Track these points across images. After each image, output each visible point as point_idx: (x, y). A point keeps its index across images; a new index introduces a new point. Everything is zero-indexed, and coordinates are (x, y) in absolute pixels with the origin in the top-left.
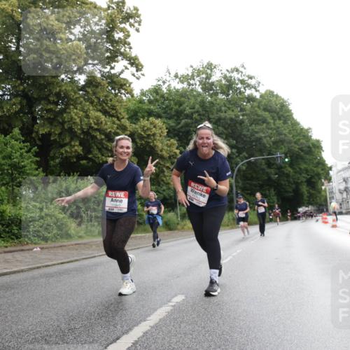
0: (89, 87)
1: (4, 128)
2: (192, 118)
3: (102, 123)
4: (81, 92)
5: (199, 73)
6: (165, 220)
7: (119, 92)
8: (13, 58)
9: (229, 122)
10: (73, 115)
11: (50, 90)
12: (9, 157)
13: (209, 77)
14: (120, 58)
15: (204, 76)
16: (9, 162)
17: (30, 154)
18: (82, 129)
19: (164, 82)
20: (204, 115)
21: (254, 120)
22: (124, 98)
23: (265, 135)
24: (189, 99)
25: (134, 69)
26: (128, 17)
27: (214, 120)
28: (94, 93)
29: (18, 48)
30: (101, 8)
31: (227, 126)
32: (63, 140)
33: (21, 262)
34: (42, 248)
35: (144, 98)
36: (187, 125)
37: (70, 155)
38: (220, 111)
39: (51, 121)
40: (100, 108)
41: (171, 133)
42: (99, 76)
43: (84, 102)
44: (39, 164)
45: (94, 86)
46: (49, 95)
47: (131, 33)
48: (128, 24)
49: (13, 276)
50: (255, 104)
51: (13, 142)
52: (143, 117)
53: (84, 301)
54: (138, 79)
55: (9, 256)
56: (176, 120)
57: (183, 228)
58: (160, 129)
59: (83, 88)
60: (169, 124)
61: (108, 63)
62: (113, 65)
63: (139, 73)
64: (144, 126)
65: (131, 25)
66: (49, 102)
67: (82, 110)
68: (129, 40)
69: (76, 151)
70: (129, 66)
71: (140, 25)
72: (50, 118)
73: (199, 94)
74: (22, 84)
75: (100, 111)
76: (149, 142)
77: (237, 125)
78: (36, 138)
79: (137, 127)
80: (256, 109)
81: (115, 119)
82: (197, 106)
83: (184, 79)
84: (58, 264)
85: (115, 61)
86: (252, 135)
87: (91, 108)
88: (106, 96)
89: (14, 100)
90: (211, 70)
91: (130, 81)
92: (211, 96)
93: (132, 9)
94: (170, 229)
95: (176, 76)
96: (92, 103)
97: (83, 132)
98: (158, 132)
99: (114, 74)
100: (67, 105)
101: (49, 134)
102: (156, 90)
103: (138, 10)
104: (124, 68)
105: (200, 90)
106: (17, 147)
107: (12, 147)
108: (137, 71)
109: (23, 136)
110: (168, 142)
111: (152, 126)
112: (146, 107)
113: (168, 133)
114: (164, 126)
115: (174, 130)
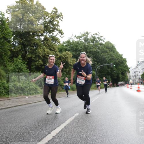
0: (45, 41)
1: (16, 56)
2: (81, 51)
3: (49, 53)
4: (42, 43)
5: (83, 35)
7: (55, 42)
9: (94, 52)
10: (39, 50)
11: (32, 42)
12: (17, 65)
13: (87, 37)
14: (56, 30)
15: (85, 36)
16: (17, 67)
17: (25, 64)
18: (42, 55)
19: (71, 39)
21: (103, 52)
22: (57, 44)
23: (107, 57)
24: (80, 44)
26: (58, 16)
27: (89, 52)
28: (47, 43)
31: (93, 54)
32: (36, 59)
33: (22, 102)
34: (29, 97)
35: (64, 44)
36: (79, 54)
37: (38, 64)
38: (91, 48)
39: (32, 53)
40: (49, 48)
42: (48, 37)
43: (43, 46)
44: (27, 68)
45: (46, 40)
46: (31, 44)
47: (59, 22)
48: (58, 18)
49: (19, 107)
50: (103, 46)
51: (19, 60)
52: (64, 51)
53: (43, 115)
54: (62, 37)
55: (17, 100)
56: (75, 52)
58: (70, 55)
59: (43, 41)
60: (73, 53)
61: (52, 32)
62: (53, 33)
63: (62, 36)
64: (64, 54)
65: (60, 19)
66: (31, 46)
67: (42, 49)
68: (58, 24)
69: (40, 63)
70: (59, 33)
71: (63, 19)
72: (31, 52)
73: (83, 43)
74: (22, 40)
75: (49, 49)
76: (66, 60)
77: (97, 53)
78: (27, 59)
79: (62, 54)
80: (104, 48)
81: (54, 52)
82: (83, 47)
83: (78, 37)
84: (34, 103)
85: (54, 32)
86: (102, 57)
87: (46, 48)
88: (51, 44)
89: (19, 46)
90: (88, 34)
91: (59, 38)
92: (88, 43)
93: (60, 13)
95: (75, 37)
96: (46, 46)
97: (43, 57)
98: (69, 56)
99: (54, 36)
100: (37, 47)
101: (31, 57)
102: (68, 42)
103: (62, 14)
104: (57, 34)
105: (84, 41)
106: (20, 62)
107: (18, 62)
108: (62, 35)
109: (22, 58)
110: (73, 60)
111: (67, 54)
112: (65, 48)
113: (73, 56)
114: (71, 54)
115: (75, 55)
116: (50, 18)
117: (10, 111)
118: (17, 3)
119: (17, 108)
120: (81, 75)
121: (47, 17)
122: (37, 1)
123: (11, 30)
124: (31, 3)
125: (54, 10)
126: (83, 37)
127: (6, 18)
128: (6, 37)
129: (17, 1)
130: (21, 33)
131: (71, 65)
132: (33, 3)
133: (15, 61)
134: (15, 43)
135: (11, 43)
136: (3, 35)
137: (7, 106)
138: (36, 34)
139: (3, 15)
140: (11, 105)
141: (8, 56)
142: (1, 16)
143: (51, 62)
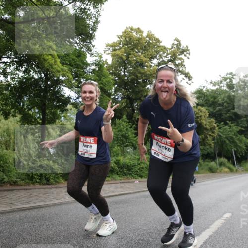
1: (118, 116)
2: (222, 106)
5: (225, 79)
6: (209, 166)
8: (122, 79)
11: (141, 94)
12: (120, 131)
13: (231, 81)
14: (179, 74)
15: (228, 81)
16: (120, 133)
17: (132, 129)
20: (230, 103)
25: (187, 80)
26: (182, 52)
29: (124, 73)
30: (168, 48)
33: (129, 188)
34: (140, 181)
36: (220, 110)
41: (211, 115)
46: (141, 97)
47: (184, 60)
48: (183, 55)
49: (126, 196)
51: (124, 123)
54: (190, 85)
55: (122, 185)
56: (214, 107)
57: (220, 172)
58: (204, 112)
60: (209, 110)
63: (190, 82)
64: (195, 112)
65: (185, 55)
68: (184, 64)
70: (185, 78)
71: (190, 55)
73: (226, 92)
74: (127, 92)
76: (198, 121)
82: (225, 99)
89: (123, 101)
91: (185, 86)
92: (234, 92)
93: (185, 47)
94: (213, 172)
95: (211, 83)
98: (203, 114)
103: (188, 47)
104: (182, 79)
105: (225, 88)
106: (125, 126)
107: (123, 126)
108: (189, 80)
109: (128, 119)
110: (210, 120)
111: (200, 111)
113: (209, 115)
114: (207, 111)
115: (213, 113)
116: (169, 56)
117: (112, 202)
118: (118, 37)
119: (122, 197)
120: (164, 134)
121: (164, 54)
122: (149, 32)
123: (112, 78)
124: (140, 35)
125: (176, 42)
126: (225, 83)
127: (104, 60)
128: (106, 88)
129: (118, 35)
130: (126, 81)
131: (206, 129)
132: (142, 35)
133: (117, 125)
134: (116, 97)
135: (112, 97)
136: (101, 85)
137: (108, 193)
138: (149, 81)
139: (101, 57)
140: (113, 192)
142: (97, 58)
143: (85, 100)
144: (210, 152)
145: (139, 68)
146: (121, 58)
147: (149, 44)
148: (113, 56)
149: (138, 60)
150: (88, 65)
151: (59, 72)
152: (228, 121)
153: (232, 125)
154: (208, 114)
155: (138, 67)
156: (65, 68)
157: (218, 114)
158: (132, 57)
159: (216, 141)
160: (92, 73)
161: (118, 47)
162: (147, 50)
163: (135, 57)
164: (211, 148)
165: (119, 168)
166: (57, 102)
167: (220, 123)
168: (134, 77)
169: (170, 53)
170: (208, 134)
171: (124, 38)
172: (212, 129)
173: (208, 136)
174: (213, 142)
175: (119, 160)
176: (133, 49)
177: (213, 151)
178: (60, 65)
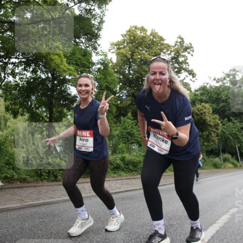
1: (123, 113)
2: (226, 102)
5: (228, 76)
6: (214, 162)
8: (127, 77)
12: (125, 128)
13: (234, 77)
14: (183, 71)
15: (231, 77)
16: (126, 131)
25: (191, 77)
26: (186, 49)
29: (129, 71)
30: (171, 46)
33: (135, 184)
35: (197, 93)
36: (224, 106)
41: (215, 111)
47: (188, 58)
48: (187, 52)
49: (132, 192)
51: (129, 120)
52: (198, 103)
54: (194, 82)
55: (128, 181)
56: (217, 104)
57: (225, 167)
58: (208, 109)
60: (213, 107)
62: (179, 75)
63: (194, 79)
64: (199, 108)
65: (189, 53)
68: (187, 61)
70: (188, 75)
71: (193, 52)
73: (229, 88)
74: (132, 90)
76: (202, 117)
79: (195, 109)
85: (180, 73)
89: (128, 98)
91: (189, 83)
93: (188, 44)
94: (217, 168)
95: (215, 79)
98: (207, 111)
102: (203, 89)
103: (191, 44)
104: (186, 76)
106: (130, 123)
107: (128, 123)
109: (133, 117)
110: (214, 117)
111: (203, 108)
112: (199, 98)
113: (213, 111)
114: (211, 108)
115: (216, 110)
116: (173, 53)
117: (119, 198)
118: (123, 36)
119: (129, 193)
121: (168, 51)
122: (152, 30)
123: (117, 76)
124: (144, 34)
125: (179, 40)
126: (228, 79)
127: (109, 59)
128: (111, 86)
129: (123, 34)
130: (131, 79)
131: (210, 126)
132: (146, 34)
133: (122, 122)
134: (121, 95)
135: (117, 95)
136: (107, 84)
137: (115, 189)
139: (106, 56)
140: (120, 188)
141: (113, 114)
142: (103, 57)
143: (81, 93)
144: (214, 149)
145: (144, 66)
146: (126, 56)
147: (153, 42)
148: (118, 54)
149: (143, 58)
150: (93, 64)
151: (65, 71)
152: (231, 118)
153: (236, 121)
154: (211, 111)
155: (142, 65)
156: (71, 67)
157: (221, 111)
158: (137, 55)
159: (220, 138)
160: (97, 72)
161: (123, 46)
162: (151, 48)
163: (139, 55)
164: (215, 144)
165: (124, 164)
166: (64, 101)
167: (223, 120)
168: (138, 75)
169: (174, 51)
170: (212, 131)
171: (128, 37)
172: (216, 126)
173: (212, 132)
174: (217, 138)
175: (125, 157)
176: (137, 48)
177: (217, 147)
178: (66, 65)
